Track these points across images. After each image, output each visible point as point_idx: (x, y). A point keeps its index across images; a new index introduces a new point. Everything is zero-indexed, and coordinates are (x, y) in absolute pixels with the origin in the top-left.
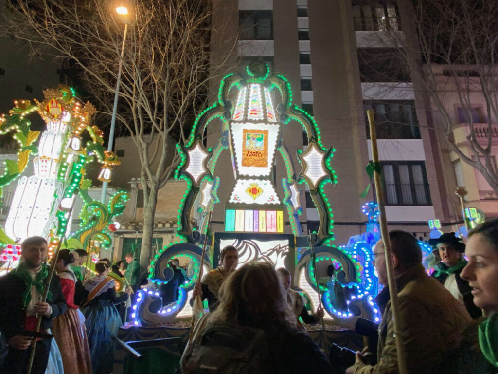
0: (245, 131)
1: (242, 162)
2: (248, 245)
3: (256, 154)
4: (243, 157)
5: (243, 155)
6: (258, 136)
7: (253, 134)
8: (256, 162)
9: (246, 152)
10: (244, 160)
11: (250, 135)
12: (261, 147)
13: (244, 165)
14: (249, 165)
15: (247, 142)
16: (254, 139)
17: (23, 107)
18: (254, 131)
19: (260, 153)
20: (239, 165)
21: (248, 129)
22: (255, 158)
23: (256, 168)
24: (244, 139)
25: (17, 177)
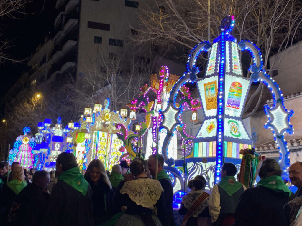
0: (205, 85)
1: (207, 107)
2: (198, 165)
3: (212, 100)
4: (206, 103)
5: (206, 102)
6: (212, 86)
7: (209, 86)
8: (213, 105)
9: (207, 100)
10: (207, 105)
11: (207, 87)
12: (214, 94)
13: (208, 109)
14: (210, 109)
15: (207, 92)
16: (210, 89)
17: (144, 90)
18: (209, 84)
19: (214, 99)
20: (205, 110)
21: (206, 83)
22: (212, 102)
23: (213, 110)
24: (205, 91)
25: (146, 130)
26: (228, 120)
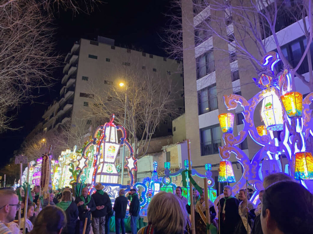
26: (107, 164)
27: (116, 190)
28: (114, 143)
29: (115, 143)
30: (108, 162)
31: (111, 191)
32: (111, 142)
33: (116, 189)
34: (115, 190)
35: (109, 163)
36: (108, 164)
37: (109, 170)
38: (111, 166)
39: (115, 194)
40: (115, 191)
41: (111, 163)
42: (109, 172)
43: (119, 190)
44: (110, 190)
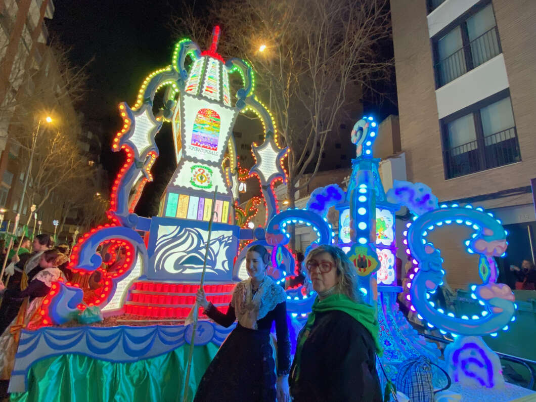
26: (192, 164)
27: (221, 243)
28: (215, 101)
29: (221, 103)
30: (199, 158)
31: (202, 245)
32: (206, 98)
33: (220, 240)
34: (218, 242)
35: (203, 162)
36: (199, 164)
37: (197, 183)
38: (207, 171)
39: (216, 256)
40: (215, 247)
41: (209, 163)
42: (198, 186)
43: (229, 244)
44: (199, 243)
